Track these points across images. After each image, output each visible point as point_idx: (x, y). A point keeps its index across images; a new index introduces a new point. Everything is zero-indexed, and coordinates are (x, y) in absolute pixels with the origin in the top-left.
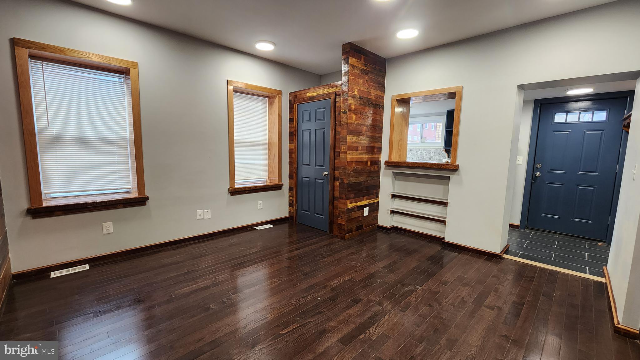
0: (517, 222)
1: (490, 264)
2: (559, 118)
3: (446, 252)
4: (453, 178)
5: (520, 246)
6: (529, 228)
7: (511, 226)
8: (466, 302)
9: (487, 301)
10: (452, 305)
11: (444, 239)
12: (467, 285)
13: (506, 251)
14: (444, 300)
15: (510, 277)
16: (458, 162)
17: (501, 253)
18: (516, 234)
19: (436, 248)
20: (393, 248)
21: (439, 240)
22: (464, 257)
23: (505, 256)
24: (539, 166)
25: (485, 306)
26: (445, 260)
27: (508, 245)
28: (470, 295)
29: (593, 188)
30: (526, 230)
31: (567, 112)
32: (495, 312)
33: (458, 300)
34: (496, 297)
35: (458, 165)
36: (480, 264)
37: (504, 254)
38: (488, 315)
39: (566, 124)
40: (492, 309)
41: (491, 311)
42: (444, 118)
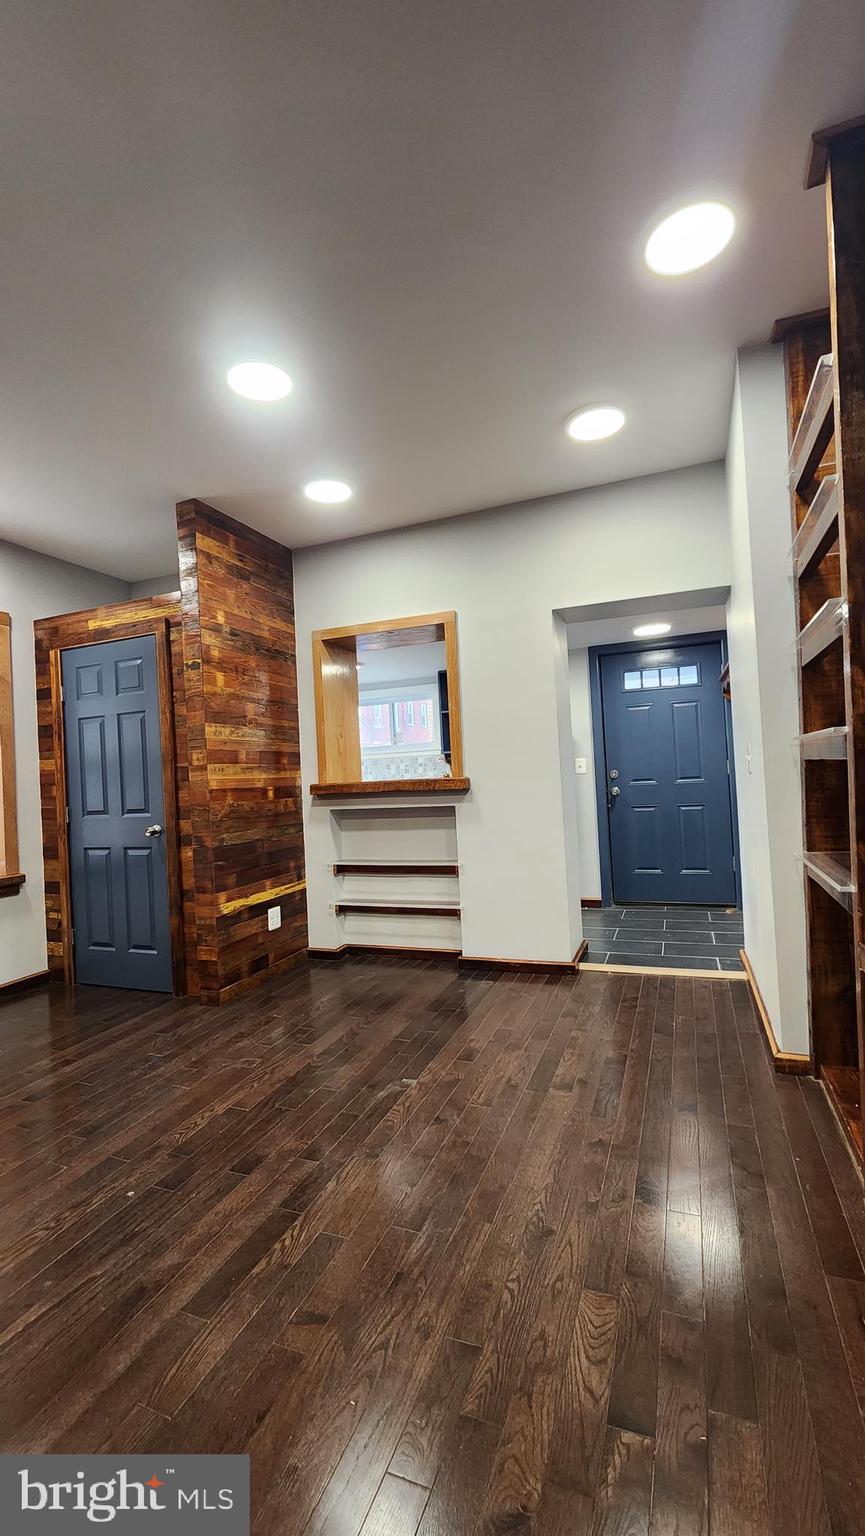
0: (596, 894)
1: (557, 991)
2: (631, 681)
3: (468, 982)
4: (462, 808)
5: (610, 944)
6: (617, 904)
7: (585, 903)
8: (515, 1087)
9: (557, 1072)
10: (488, 1103)
11: (460, 953)
12: (516, 1047)
13: (584, 955)
14: (468, 1095)
15: (597, 1009)
16: (467, 774)
17: (574, 961)
18: (597, 916)
19: (444, 981)
20: (354, 1003)
21: (450, 960)
22: (504, 987)
23: (583, 966)
24: (614, 774)
25: (558, 1087)
26: (469, 1001)
27: (584, 941)
28: (524, 1068)
29: (700, 808)
30: (613, 908)
31: (641, 670)
32: (576, 1089)
33: (500, 1088)
34: (574, 1058)
35: (468, 780)
36: (538, 994)
37: (579, 961)
38: (561, 1103)
39: (642, 691)
40: (568, 1087)
41: (566, 1094)
42: (435, 688)
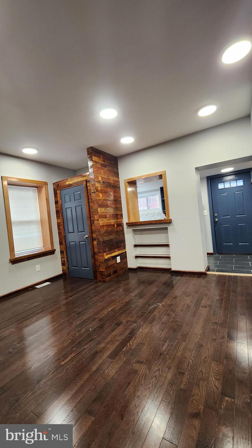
0: (211, 251)
1: (200, 279)
2: (221, 186)
3: (174, 277)
4: (170, 228)
5: (216, 266)
7: (208, 254)
8: (190, 306)
9: (202, 303)
10: (182, 310)
11: (171, 269)
12: (189, 295)
13: (208, 269)
14: (176, 308)
15: (213, 285)
16: (171, 218)
17: (205, 271)
18: (212, 258)
19: (166, 277)
20: (141, 282)
21: (168, 271)
22: (184, 279)
23: (208, 273)
24: (216, 215)
25: (202, 307)
26: (174, 282)
27: (208, 265)
28: (192, 301)
29: (245, 224)
30: (217, 255)
31: (224, 182)
32: (208, 308)
33: (185, 307)
34: (207, 299)
35: (171, 219)
36: (195, 281)
37: (207, 271)
38: (204, 312)
39: (224, 189)
40: (206, 307)
41: (205, 309)
42: (159, 193)
